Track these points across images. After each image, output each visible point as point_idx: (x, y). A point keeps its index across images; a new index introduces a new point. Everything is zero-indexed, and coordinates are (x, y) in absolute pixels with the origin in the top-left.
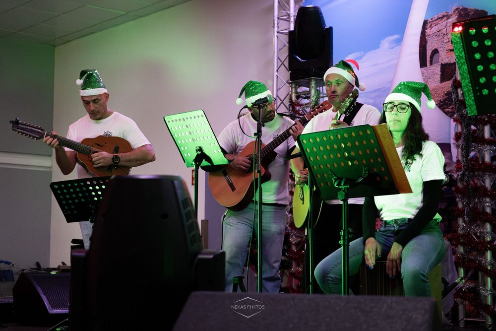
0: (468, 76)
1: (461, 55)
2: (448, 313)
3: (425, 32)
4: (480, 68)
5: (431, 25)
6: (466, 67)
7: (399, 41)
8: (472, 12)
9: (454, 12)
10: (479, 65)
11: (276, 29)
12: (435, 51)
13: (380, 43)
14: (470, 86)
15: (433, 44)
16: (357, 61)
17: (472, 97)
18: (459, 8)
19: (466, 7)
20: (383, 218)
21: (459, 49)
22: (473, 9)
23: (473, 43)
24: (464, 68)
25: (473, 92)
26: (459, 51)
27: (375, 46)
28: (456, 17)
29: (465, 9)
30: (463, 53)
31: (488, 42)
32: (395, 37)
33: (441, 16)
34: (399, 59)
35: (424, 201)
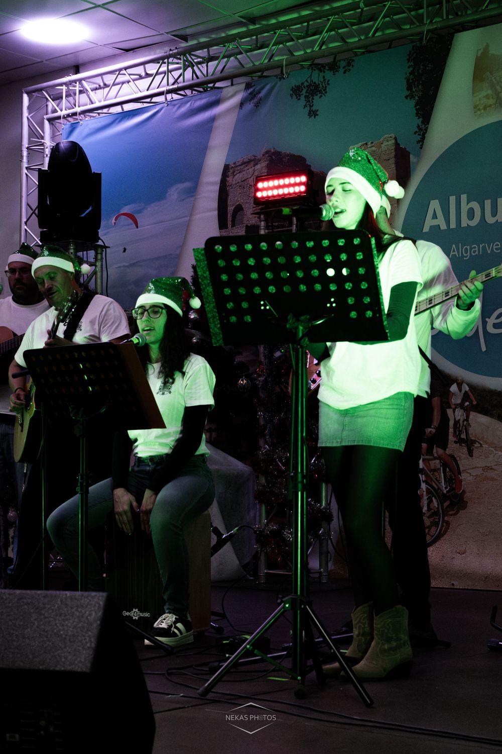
0: (214, 300)
1: (205, 275)
2: (248, 564)
3: (226, 180)
4: (227, 291)
5: (234, 172)
6: (211, 290)
7: (193, 191)
8: (287, 158)
9: (263, 155)
10: (226, 288)
11: (25, 165)
12: (239, 208)
13: (166, 192)
14: (215, 312)
15: (236, 198)
16: (135, 215)
17: (218, 324)
18: (270, 151)
19: (279, 150)
20: (137, 453)
21: (202, 268)
22: (288, 153)
23: (219, 262)
24: (208, 291)
25: (219, 318)
26: (203, 270)
27: (160, 196)
28: (267, 163)
29: (277, 154)
30: (208, 273)
31: (237, 262)
32: (187, 184)
33: (246, 160)
34: (191, 215)
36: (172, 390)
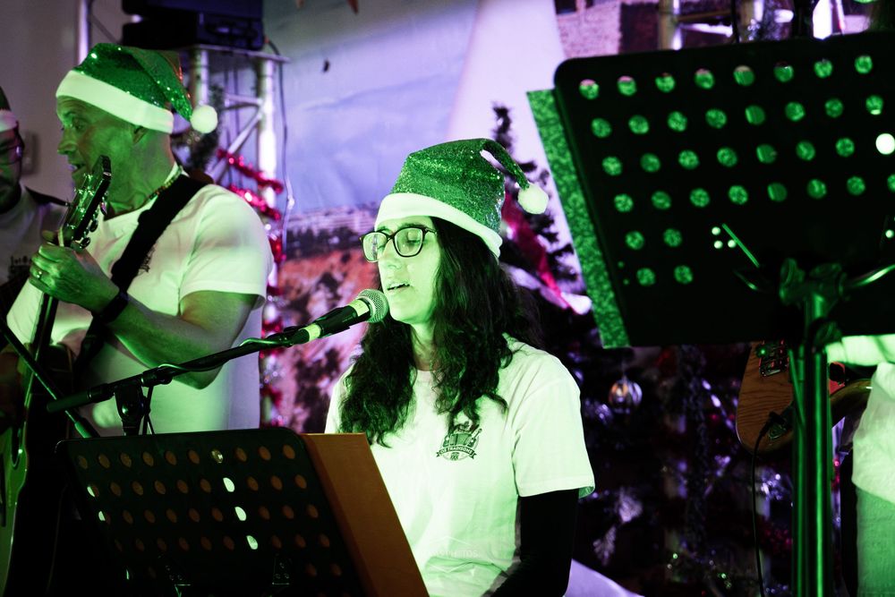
0: (591, 227)
1: (564, 161)
4: (624, 203)
6: (582, 199)
10: (620, 193)
14: (596, 257)
17: (608, 291)
21: (555, 144)
23: (595, 125)
24: (575, 201)
25: (611, 278)
26: (556, 147)
30: (568, 154)
31: (639, 123)
35: (521, 552)
36: (477, 449)
